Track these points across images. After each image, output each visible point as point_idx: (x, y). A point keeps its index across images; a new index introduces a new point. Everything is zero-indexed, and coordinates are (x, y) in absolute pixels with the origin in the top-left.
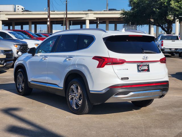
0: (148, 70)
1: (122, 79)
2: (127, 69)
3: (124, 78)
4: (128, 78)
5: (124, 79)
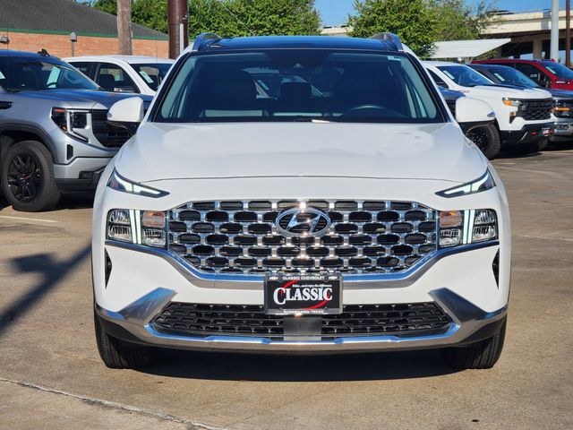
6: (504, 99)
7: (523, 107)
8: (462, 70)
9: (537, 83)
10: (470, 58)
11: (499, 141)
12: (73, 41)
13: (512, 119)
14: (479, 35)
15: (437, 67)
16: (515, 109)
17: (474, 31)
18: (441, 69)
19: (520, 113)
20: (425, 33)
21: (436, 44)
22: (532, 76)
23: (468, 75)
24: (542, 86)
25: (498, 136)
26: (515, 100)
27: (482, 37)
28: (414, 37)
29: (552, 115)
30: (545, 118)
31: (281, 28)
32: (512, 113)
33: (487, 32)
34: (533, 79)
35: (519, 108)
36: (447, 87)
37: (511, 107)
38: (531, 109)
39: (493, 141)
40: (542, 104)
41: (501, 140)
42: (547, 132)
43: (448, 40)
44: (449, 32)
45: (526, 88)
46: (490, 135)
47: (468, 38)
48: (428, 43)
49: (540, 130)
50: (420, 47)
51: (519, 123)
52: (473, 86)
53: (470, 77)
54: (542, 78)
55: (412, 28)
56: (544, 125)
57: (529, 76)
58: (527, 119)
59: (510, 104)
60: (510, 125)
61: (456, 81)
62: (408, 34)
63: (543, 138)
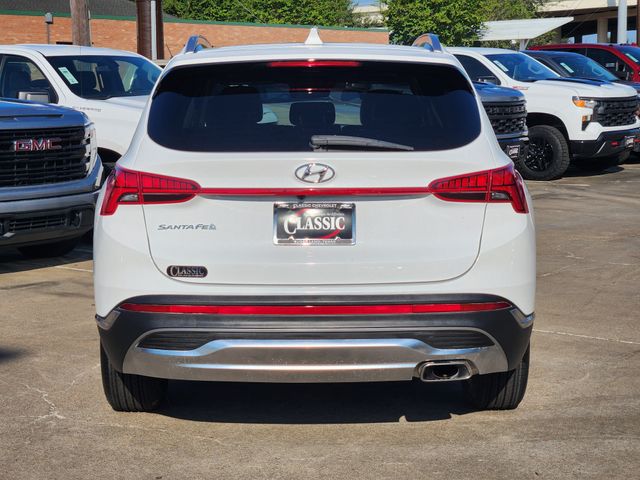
0: (346, 235)
1: (173, 271)
2: (212, 227)
3: (181, 268)
4: (203, 272)
5: (183, 275)
6: (574, 98)
7: (601, 109)
8: (518, 60)
9: (615, 74)
10: (526, 40)
11: (567, 155)
12: (49, 23)
13: (585, 125)
14: (536, 13)
15: (486, 56)
16: (589, 112)
17: (531, 8)
18: (491, 58)
19: (596, 117)
20: (473, 12)
21: (486, 24)
22: (607, 65)
23: (527, 65)
24: (622, 79)
25: (566, 147)
26: (589, 99)
27: (539, 15)
28: (460, 17)
29: (637, 118)
30: (628, 123)
31: (304, 7)
32: (586, 117)
33: (545, 9)
34: (610, 69)
35: (595, 110)
36: (499, 83)
37: (584, 109)
38: (610, 110)
39: (560, 155)
40: (625, 104)
41: (571, 153)
42: (631, 141)
43: (500, 19)
44: (500, 10)
45: (604, 83)
46: (556, 145)
47: (524, 17)
48: (476, 24)
49: (623, 138)
50: (466, 27)
51: (595, 131)
52: (533, 81)
53: (529, 68)
54: (621, 68)
55: (457, 5)
56: (628, 133)
57: (603, 65)
58: (605, 125)
59: (583, 106)
60: (582, 133)
61: (510, 74)
62: (453, 12)
63: (626, 148)
